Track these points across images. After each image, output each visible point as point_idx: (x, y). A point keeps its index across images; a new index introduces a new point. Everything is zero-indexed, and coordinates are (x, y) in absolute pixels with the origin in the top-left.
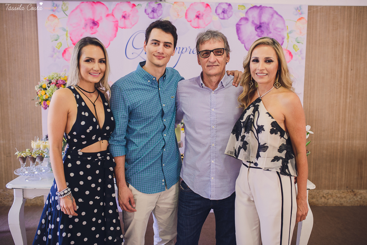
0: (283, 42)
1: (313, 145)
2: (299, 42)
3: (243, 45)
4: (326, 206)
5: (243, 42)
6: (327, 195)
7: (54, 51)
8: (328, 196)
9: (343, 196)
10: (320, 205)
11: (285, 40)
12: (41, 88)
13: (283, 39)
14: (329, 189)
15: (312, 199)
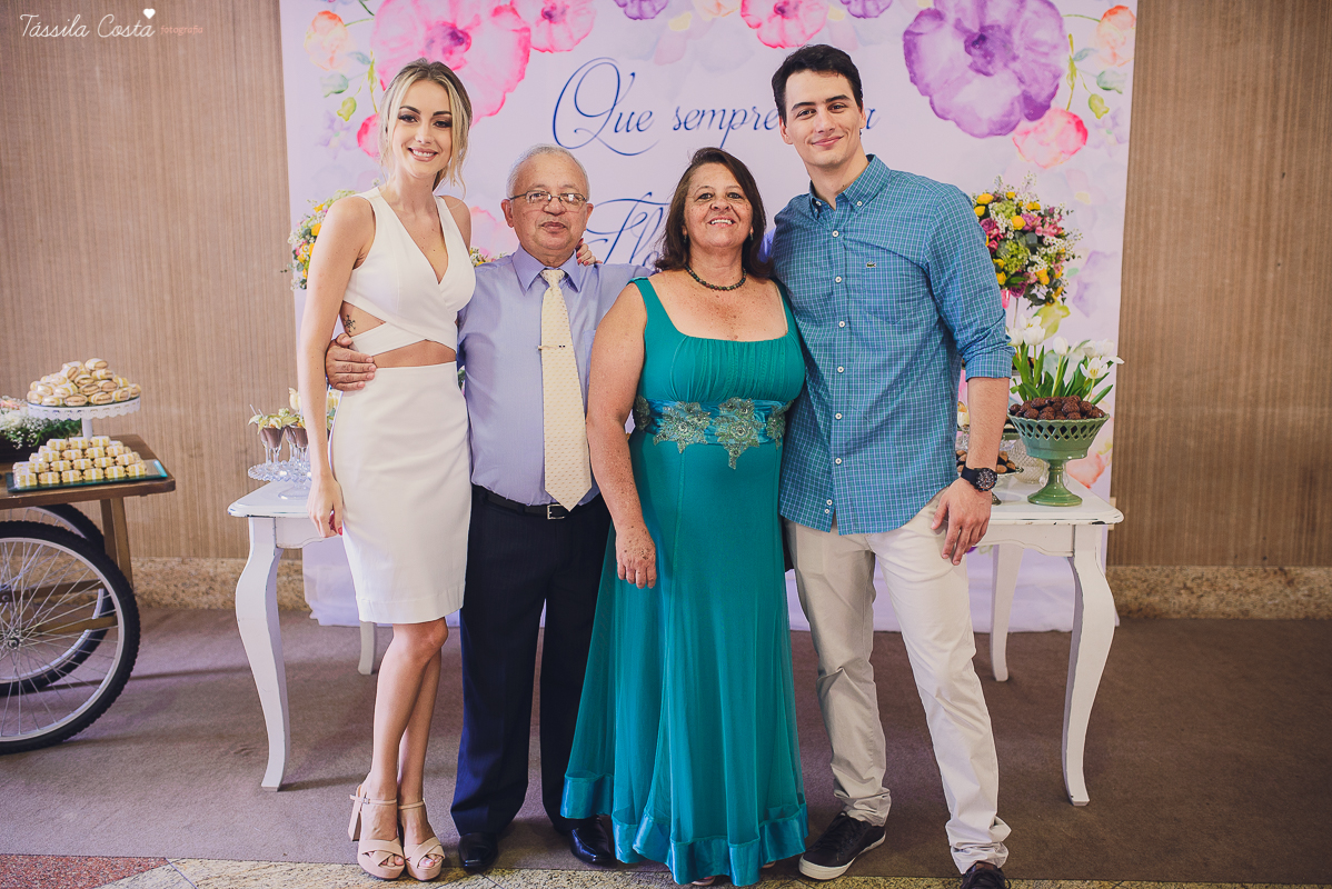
0: (1057, 87)
1: (1154, 420)
2: (1108, 86)
3: (927, 99)
4: (1196, 619)
5: (925, 92)
6: (1199, 581)
7: (330, 127)
8: (1199, 586)
9: (1251, 587)
10: (1174, 616)
11: (1064, 82)
12: (308, 237)
13: (1056, 76)
14: (1205, 564)
15: (1148, 594)
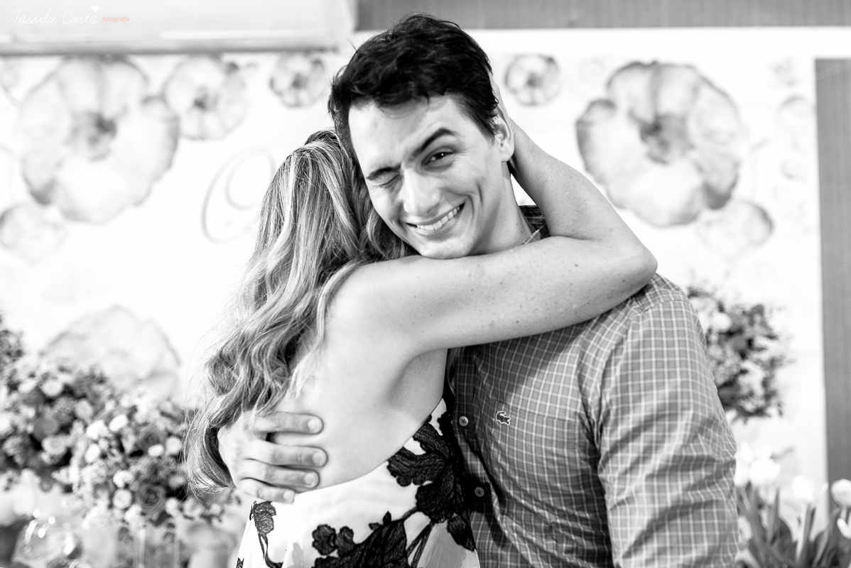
0: (738, 176)
13: (736, 165)
